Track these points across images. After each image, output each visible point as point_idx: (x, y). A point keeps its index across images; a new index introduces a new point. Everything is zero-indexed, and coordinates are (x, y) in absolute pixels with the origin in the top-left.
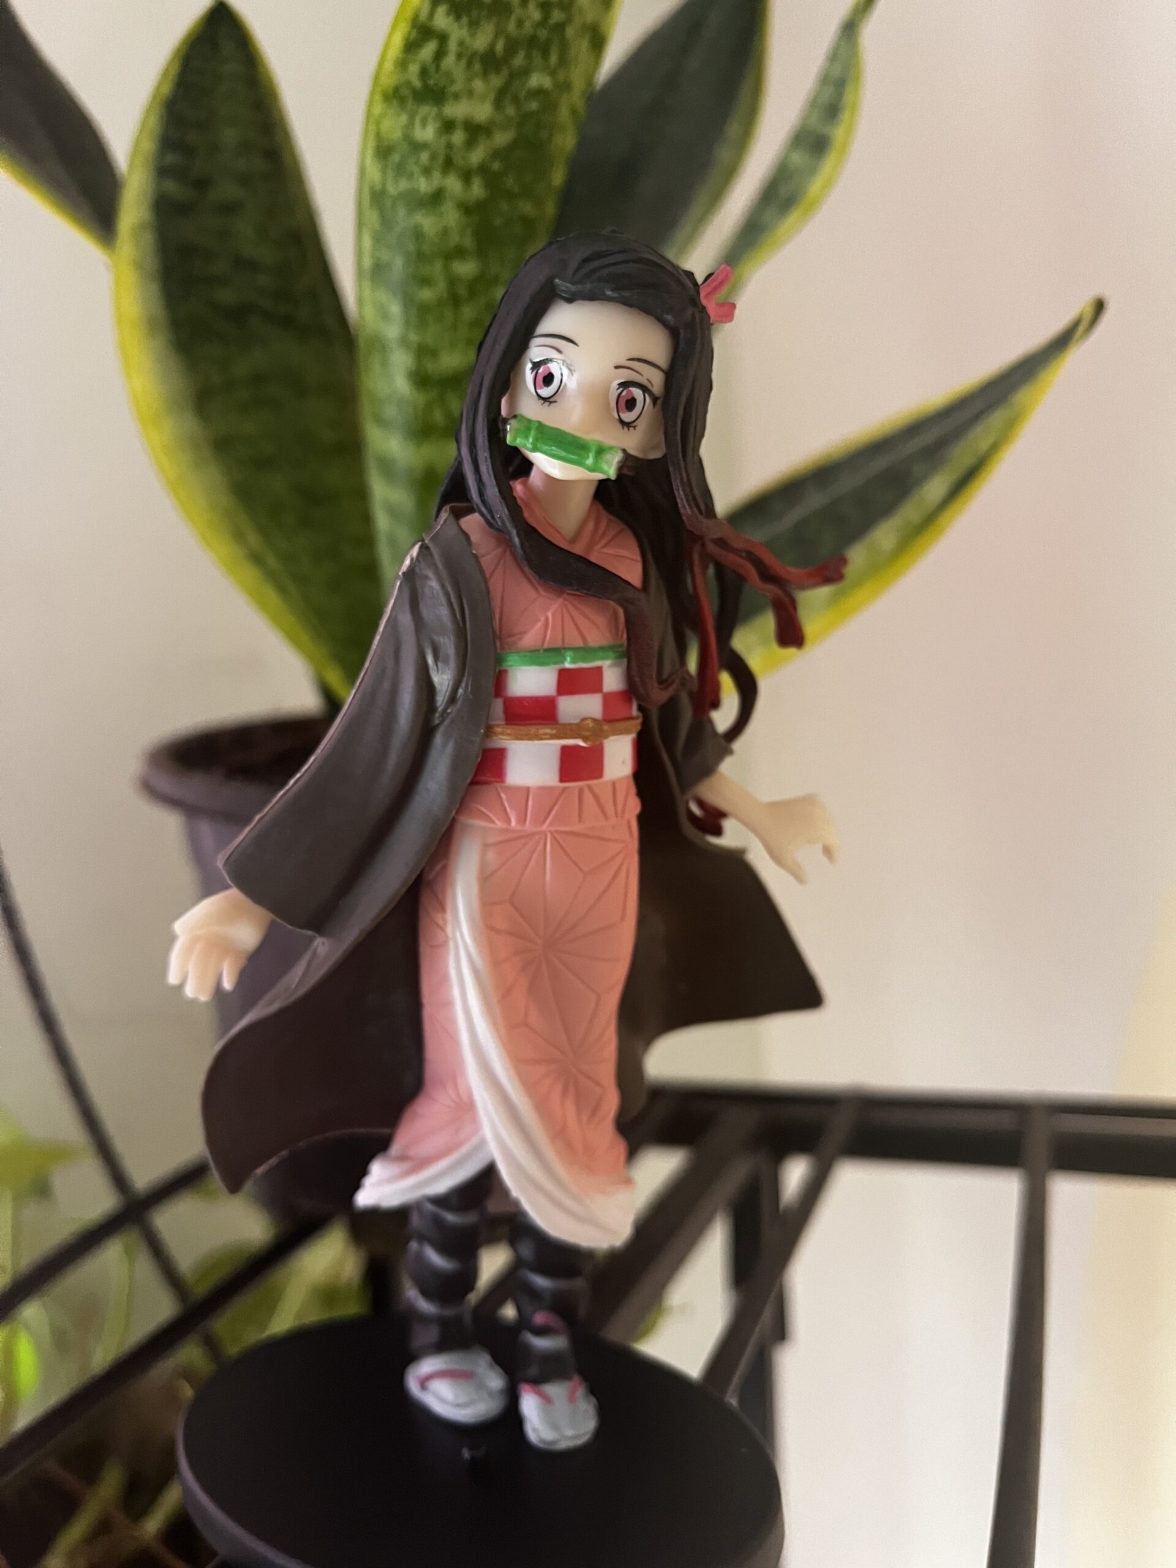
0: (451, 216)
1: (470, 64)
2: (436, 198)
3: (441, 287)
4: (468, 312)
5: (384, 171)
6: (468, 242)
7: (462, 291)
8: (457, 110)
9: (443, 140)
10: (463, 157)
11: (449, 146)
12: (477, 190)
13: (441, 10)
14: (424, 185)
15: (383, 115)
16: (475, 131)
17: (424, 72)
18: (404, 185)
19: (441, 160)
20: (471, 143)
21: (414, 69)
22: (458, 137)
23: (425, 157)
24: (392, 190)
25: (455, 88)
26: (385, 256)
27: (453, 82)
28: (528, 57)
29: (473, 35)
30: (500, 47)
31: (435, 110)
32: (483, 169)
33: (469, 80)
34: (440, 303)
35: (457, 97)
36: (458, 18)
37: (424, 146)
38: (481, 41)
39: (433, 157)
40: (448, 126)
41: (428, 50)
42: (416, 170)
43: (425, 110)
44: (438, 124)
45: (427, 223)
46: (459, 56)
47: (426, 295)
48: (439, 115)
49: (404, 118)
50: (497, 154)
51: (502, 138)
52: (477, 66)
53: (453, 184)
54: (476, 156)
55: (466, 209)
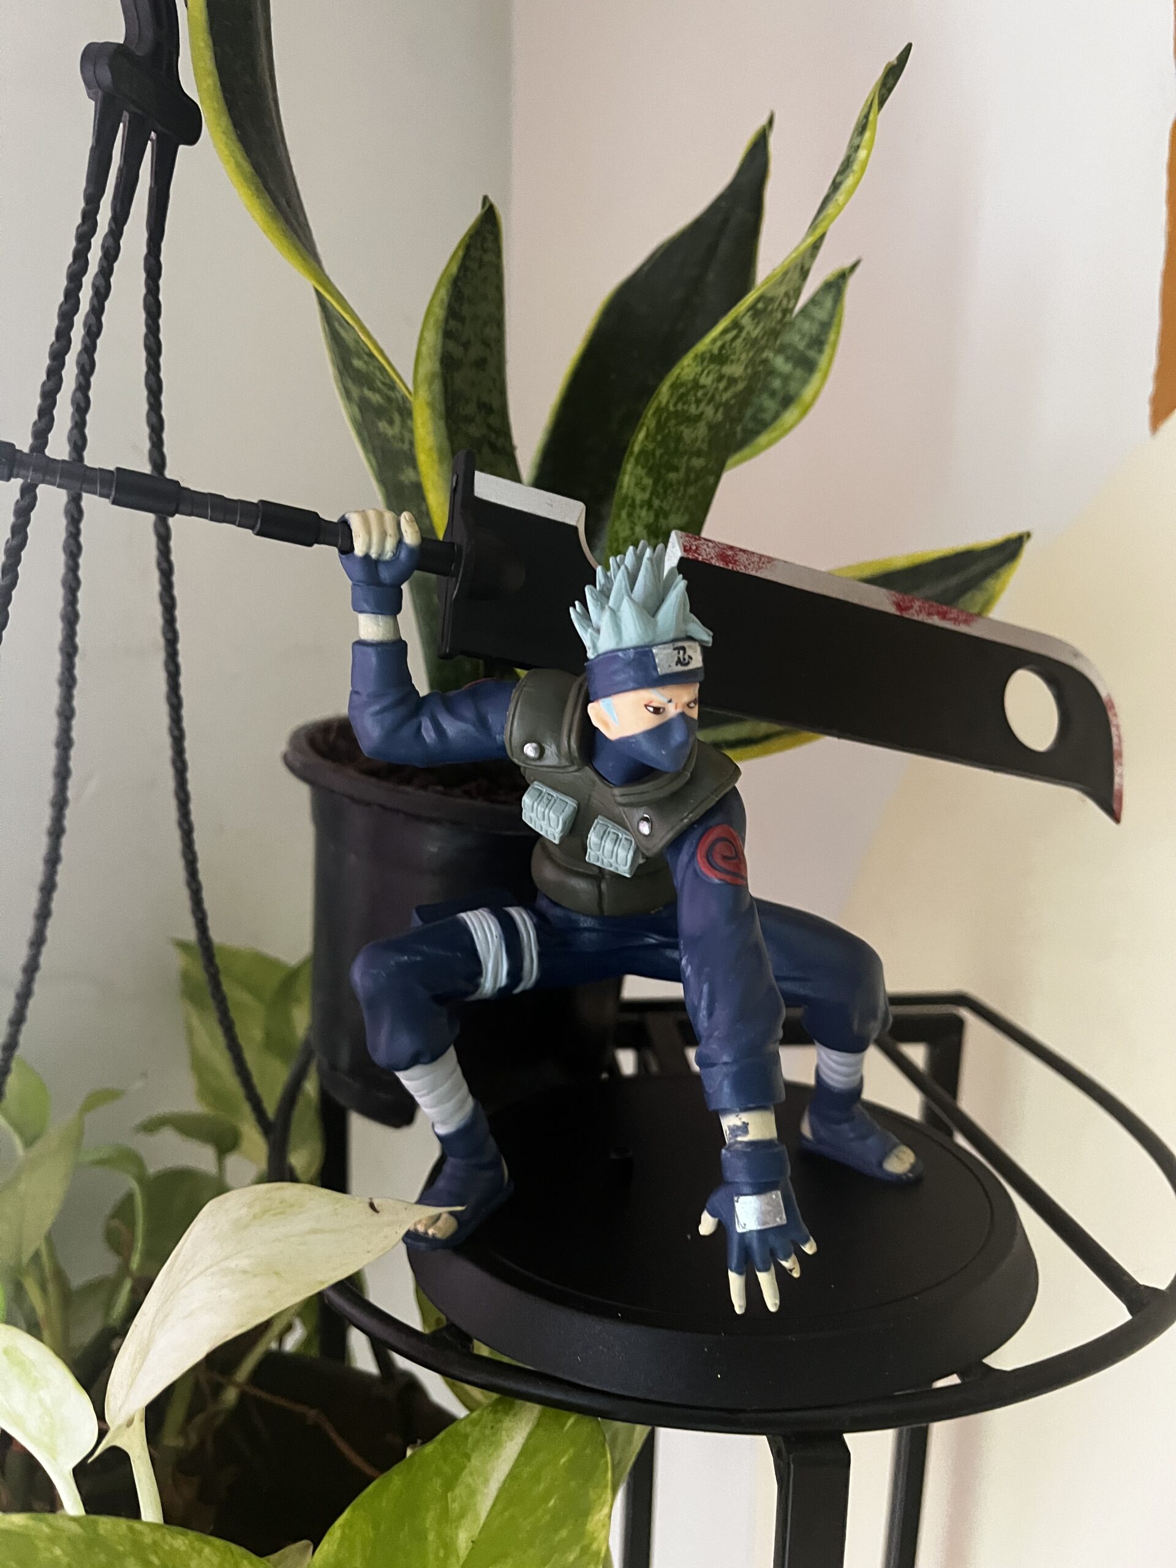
0: (702, 430)
1: (746, 345)
2: (700, 417)
3: (682, 474)
4: (692, 490)
5: (671, 396)
6: (705, 447)
7: (692, 476)
8: (727, 370)
9: (715, 385)
10: (721, 396)
11: (717, 389)
12: (720, 416)
13: (749, 314)
14: (693, 410)
15: (688, 366)
16: (732, 381)
17: (723, 347)
18: (680, 407)
19: (710, 395)
20: (726, 389)
21: (719, 343)
22: (722, 385)
23: (700, 394)
24: (671, 408)
25: (733, 357)
26: (651, 447)
27: (734, 353)
28: (768, 340)
29: (755, 328)
30: (760, 336)
31: (718, 367)
32: (726, 405)
33: (741, 354)
34: (679, 483)
35: (732, 362)
36: (753, 319)
37: (703, 387)
38: (754, 334)
39: (705, 395)
40: (721, 378)
41: (730, 336)
42: (693, 398)
43: (712, 366)
44: (716, 375)
45: (688, 433)
46: (744, 339)
47: (672, 476)
48: (719, 370)
49: (699, 369)
50: (735, 396)
51: (741, 386)
52: (748, 346)
53: (709, 411)
54: (726, 396)
55: (711, 427)
